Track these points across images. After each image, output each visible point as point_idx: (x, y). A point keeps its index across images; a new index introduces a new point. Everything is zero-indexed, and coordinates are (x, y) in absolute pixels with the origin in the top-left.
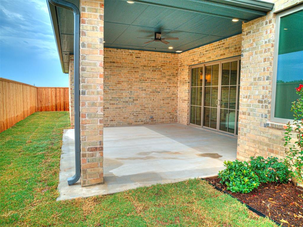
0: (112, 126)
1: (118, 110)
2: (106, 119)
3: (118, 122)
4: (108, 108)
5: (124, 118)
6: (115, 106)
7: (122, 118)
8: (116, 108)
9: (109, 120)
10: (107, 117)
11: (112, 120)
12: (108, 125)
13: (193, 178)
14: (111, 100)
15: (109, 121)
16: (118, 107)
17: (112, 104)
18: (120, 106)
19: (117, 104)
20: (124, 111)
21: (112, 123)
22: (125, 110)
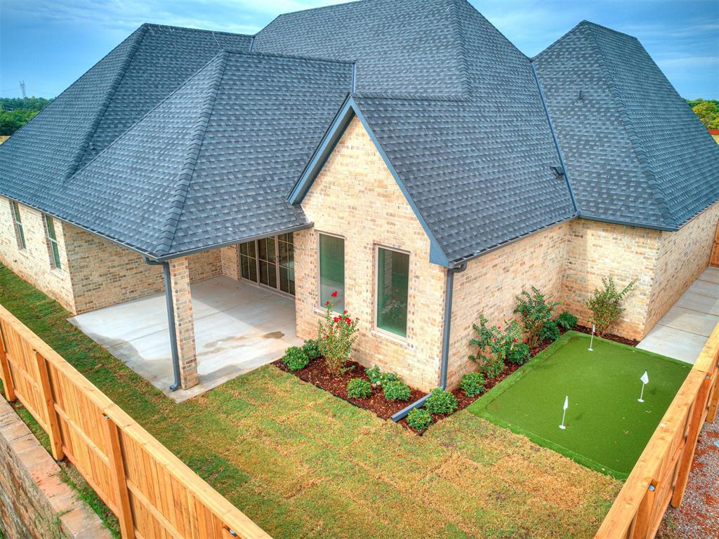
0: (134, 299)
1: (139, 276)
2: (124, 291)
3: (141, 292)
4: (125, 276)
5: (149, 285)
6: (134, 271)
7: (146, 284)
8: (136, 273)
9: (128, 292)
10: (125, 288)
11: (132, 291)
12: (128, 298)
13: (264, 364)
14: (127, 264)
15: (128, 294)
16: (139, 271)
17: (130, 269)
18: (142, 269)
19: (136, 268)
20: (147, 275)
21: (132, 295)
22: (149, 273)
